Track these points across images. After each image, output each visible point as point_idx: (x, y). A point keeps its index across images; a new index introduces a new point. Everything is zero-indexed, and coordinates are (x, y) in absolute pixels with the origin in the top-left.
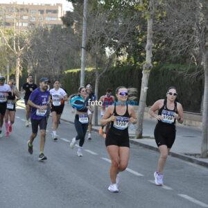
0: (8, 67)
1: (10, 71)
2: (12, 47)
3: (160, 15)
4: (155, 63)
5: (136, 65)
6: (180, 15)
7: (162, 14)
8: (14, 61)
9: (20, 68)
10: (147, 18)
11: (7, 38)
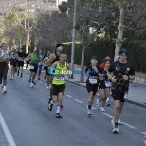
0: (21, 40)
1: (22, 43)
2: (24, 26)
3: (129, 5)
4: (125, 39)
5: (111, 40)
6: (143, 5)
7: (131, 4)
8: (25, 36)
9: (29, 41)
10: (119, 7)
11: (20, 20)
